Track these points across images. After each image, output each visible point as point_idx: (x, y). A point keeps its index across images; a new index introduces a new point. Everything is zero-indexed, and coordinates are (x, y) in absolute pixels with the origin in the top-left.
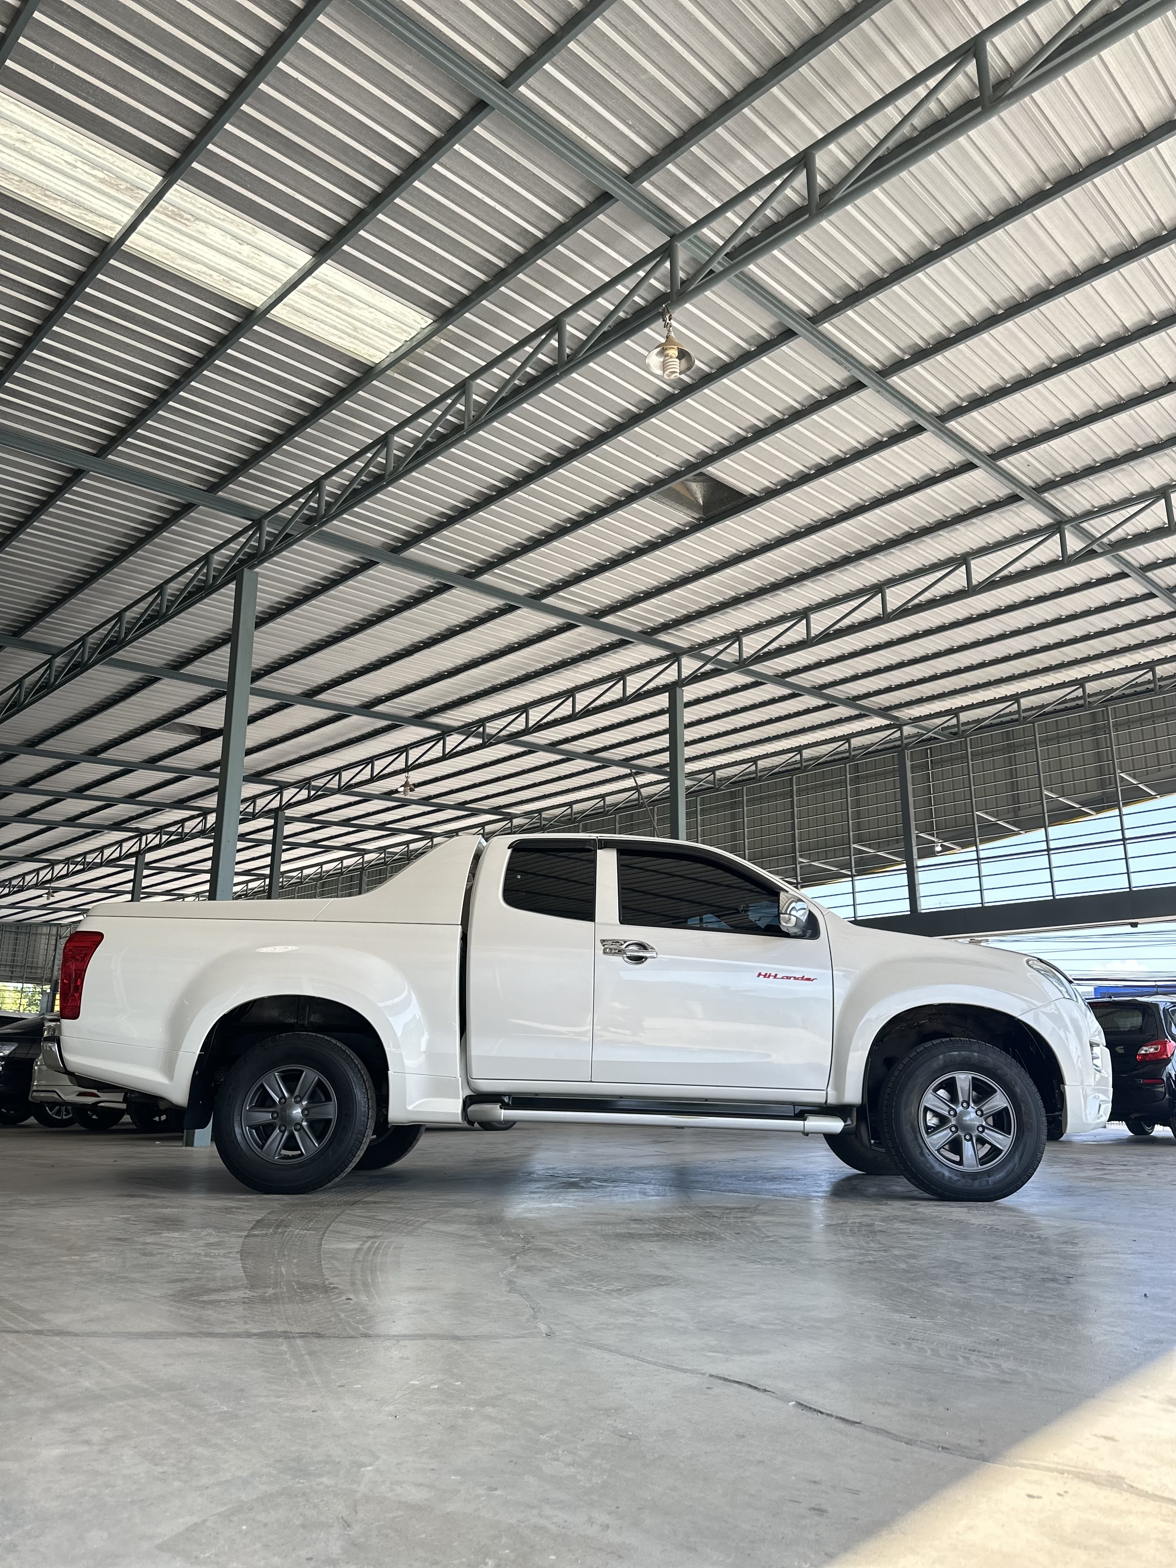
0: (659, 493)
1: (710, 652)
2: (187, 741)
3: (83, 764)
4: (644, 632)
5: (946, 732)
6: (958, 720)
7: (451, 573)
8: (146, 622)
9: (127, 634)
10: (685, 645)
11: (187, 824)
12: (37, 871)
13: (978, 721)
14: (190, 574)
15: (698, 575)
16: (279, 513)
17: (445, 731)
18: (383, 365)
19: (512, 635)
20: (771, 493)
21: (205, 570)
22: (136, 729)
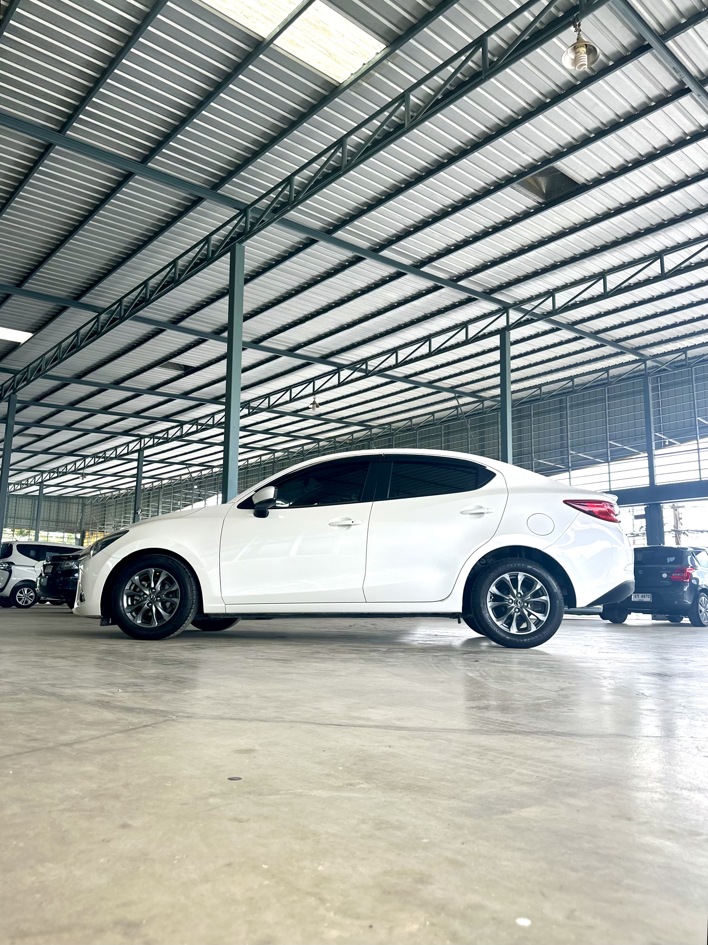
0: (518, 183)
1: (527, 307)
2: (176, 375)
3: (110, 391)
4: (484, 292)
5: (673, 365)
6: (686, 356)
7: (364, 249)
8: (164, 286)
9: (151, 296)
10: (511, 301)
11: (170, 431)
12: (75, 462)
13: (699, 356)
14: (197, 249)
15: (532, 247)
16: (256, 206)
17: (340, 368)
18: (346, 84)
19: (394, 297)
20: (598, 182)
21: (206, 246)
22: (145, 367)
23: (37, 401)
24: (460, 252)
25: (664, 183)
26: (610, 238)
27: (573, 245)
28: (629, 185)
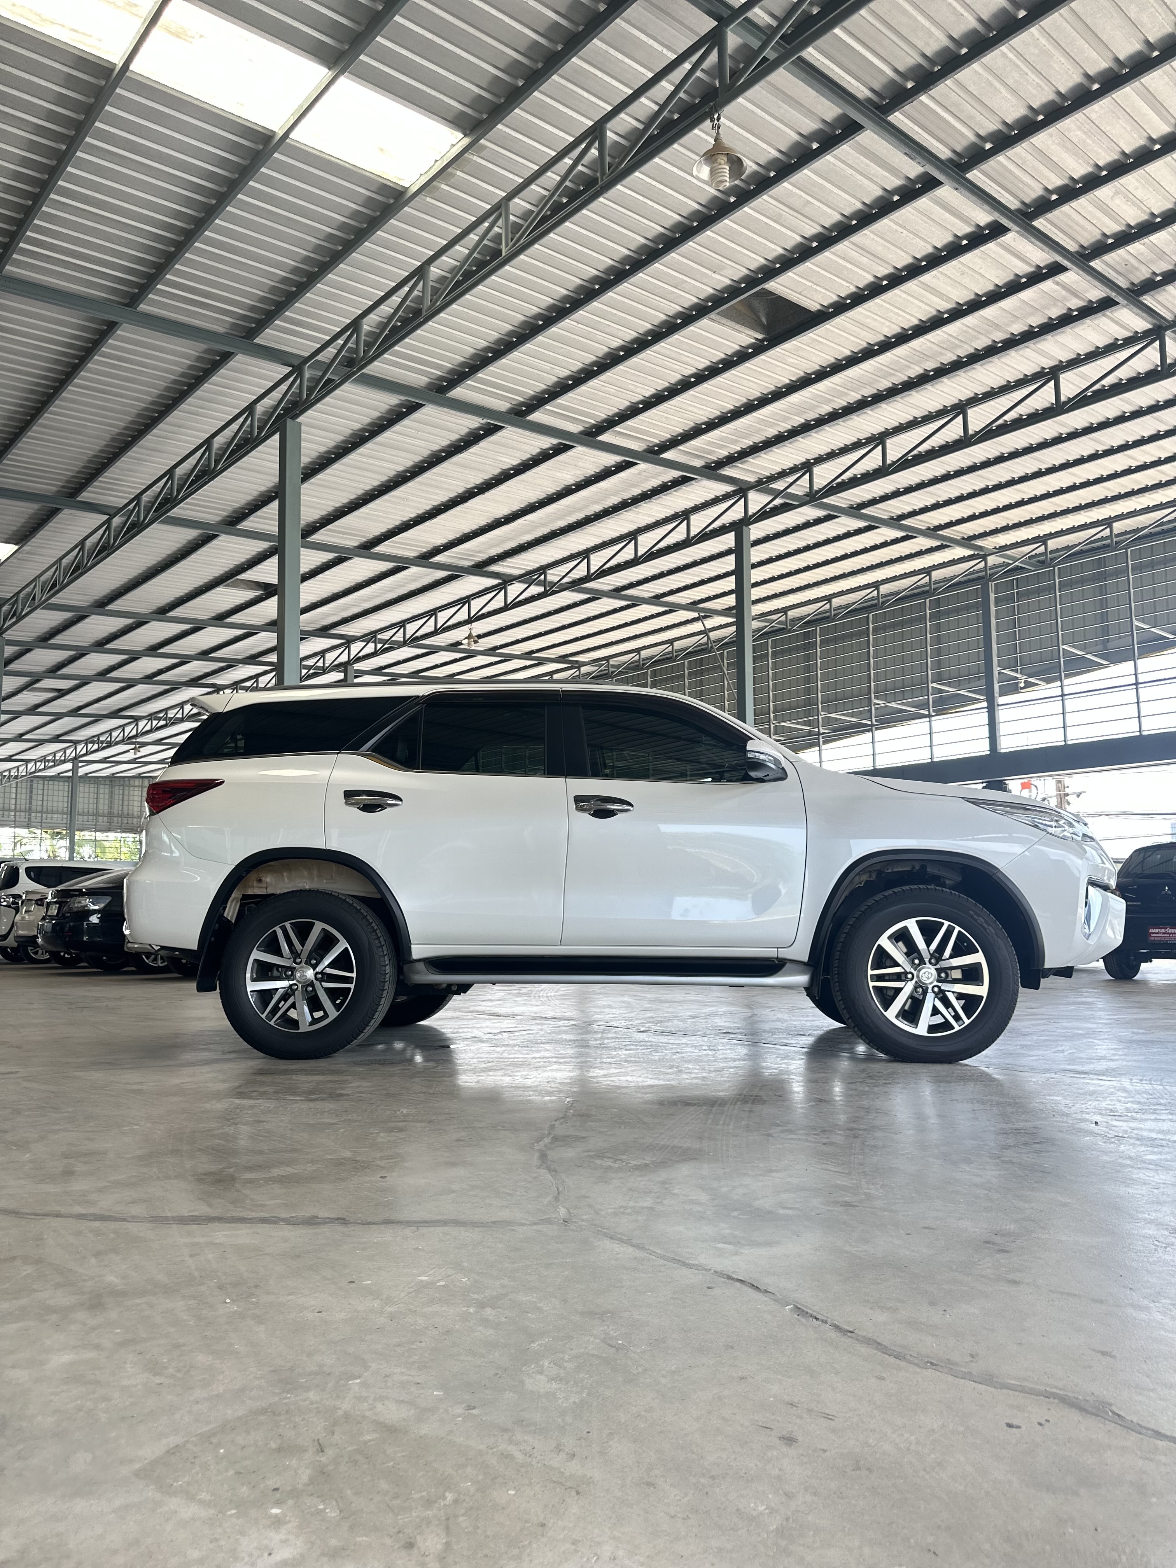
0: (718, 314)
1: (780, 485)
2: (252, 597)
3: (153, 623)
4: (707, 467)
5: (1033, 560)
6: (1046, 548)
7: (500, 412)
8: (198, 477)
9: (179, 491)
10: (752, 479)
11: (261, 679)
12: (123, 727)
13: (1068, 548)
14: (234, 427)
15: (764, 401)
16: (318, 358)
17: (506, 581)
18: (414, 189)
19: (569, 477)
20: (840, 307)
21: (249, 422)
22: (201, 586)
23: (45, 640)
24: (653, 411)
25: (945, 306)
26: (885, 384)
27: (828, 396)
28: (892, 311)
